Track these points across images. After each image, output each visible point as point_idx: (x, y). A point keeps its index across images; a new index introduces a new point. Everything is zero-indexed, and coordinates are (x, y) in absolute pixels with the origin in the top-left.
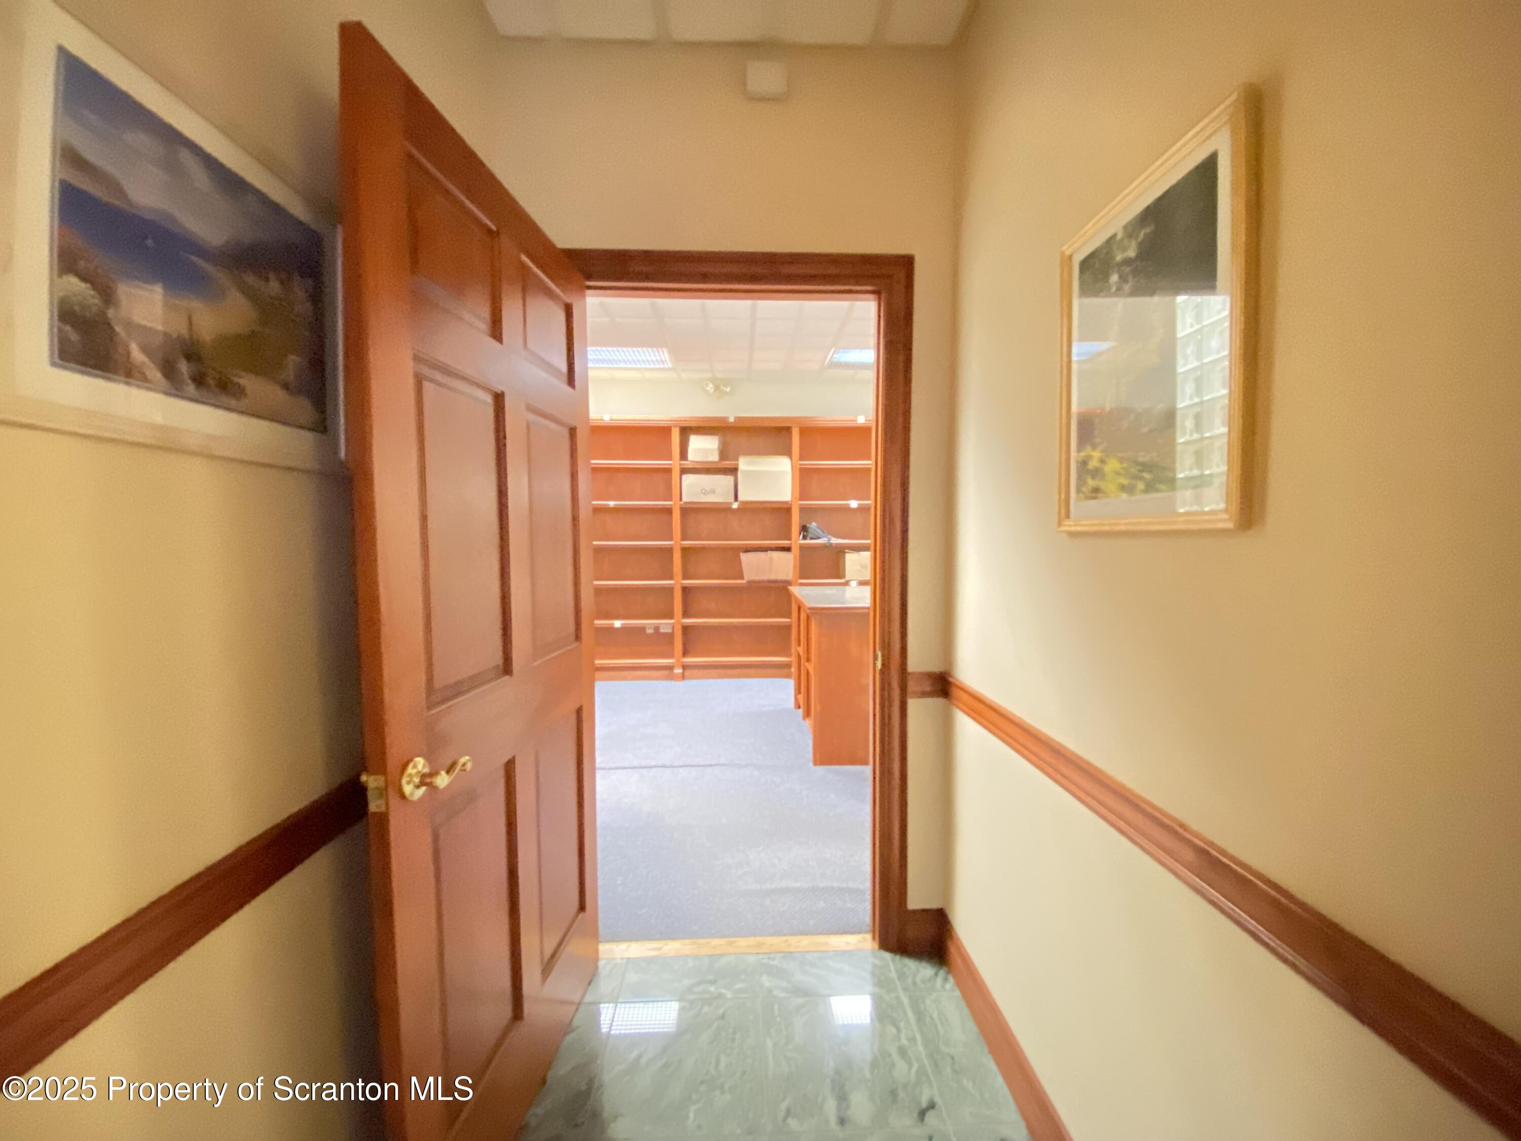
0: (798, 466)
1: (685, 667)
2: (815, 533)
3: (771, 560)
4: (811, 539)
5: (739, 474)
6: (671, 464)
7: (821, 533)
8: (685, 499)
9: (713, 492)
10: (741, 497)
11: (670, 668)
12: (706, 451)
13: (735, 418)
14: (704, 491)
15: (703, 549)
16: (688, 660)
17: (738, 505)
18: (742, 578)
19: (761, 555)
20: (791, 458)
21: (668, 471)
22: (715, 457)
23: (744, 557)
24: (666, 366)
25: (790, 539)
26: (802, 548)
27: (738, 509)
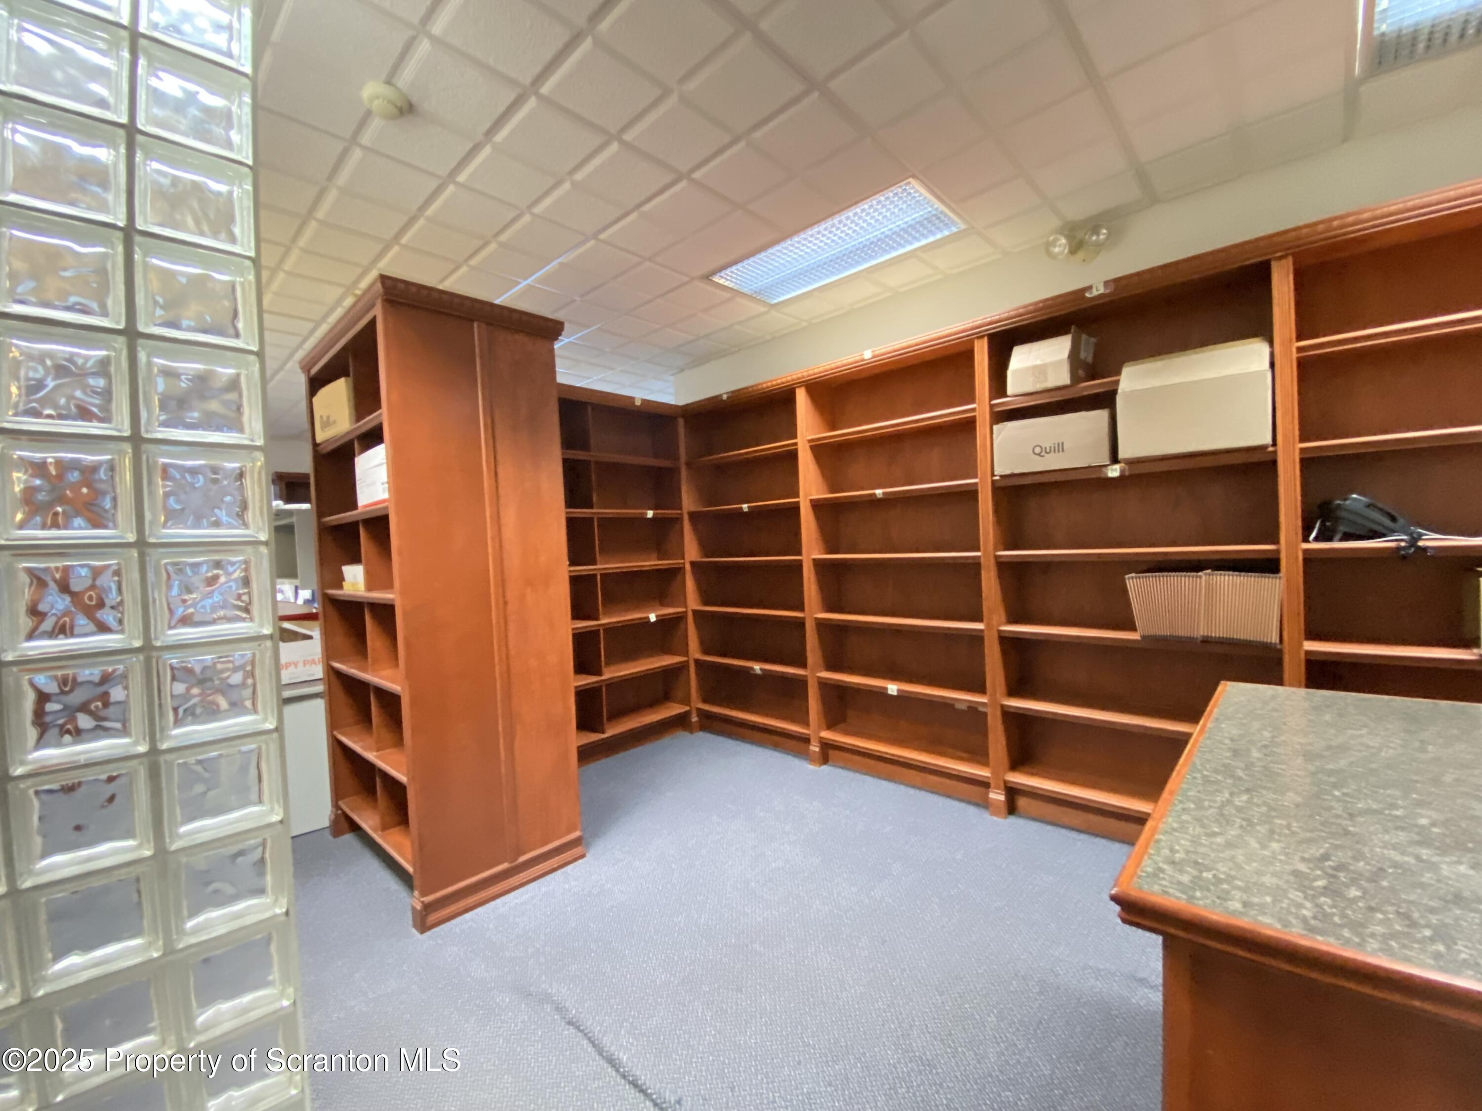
0: (1295, 355)
1: (1012, 792)
2: (1360, 520)
3: (1209, 588)
4: (1347, 537)
5: (1120, 402)
6: (973, 410)
7: (1387, 522)
8: (999, 471)
9: (1060, 448)
10: (1122, 454)
11: (984, 784)
12: (1040, 371)
13: (1106, 283)
14: (1038, 450)
15: (1047, 565)
16: (1019, 779)
17: (1122, 471)
18: (1133, 628)
19: (1183, 581)
20: (1271, 343)
21: (968, 425)
22: (1062, 377)
23: (1134, 584)
24: (954, 230)
25: (1274, 539)
26: (1310, 560)
27: (1122, 478)
